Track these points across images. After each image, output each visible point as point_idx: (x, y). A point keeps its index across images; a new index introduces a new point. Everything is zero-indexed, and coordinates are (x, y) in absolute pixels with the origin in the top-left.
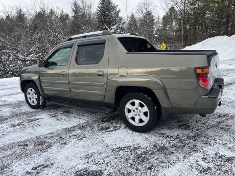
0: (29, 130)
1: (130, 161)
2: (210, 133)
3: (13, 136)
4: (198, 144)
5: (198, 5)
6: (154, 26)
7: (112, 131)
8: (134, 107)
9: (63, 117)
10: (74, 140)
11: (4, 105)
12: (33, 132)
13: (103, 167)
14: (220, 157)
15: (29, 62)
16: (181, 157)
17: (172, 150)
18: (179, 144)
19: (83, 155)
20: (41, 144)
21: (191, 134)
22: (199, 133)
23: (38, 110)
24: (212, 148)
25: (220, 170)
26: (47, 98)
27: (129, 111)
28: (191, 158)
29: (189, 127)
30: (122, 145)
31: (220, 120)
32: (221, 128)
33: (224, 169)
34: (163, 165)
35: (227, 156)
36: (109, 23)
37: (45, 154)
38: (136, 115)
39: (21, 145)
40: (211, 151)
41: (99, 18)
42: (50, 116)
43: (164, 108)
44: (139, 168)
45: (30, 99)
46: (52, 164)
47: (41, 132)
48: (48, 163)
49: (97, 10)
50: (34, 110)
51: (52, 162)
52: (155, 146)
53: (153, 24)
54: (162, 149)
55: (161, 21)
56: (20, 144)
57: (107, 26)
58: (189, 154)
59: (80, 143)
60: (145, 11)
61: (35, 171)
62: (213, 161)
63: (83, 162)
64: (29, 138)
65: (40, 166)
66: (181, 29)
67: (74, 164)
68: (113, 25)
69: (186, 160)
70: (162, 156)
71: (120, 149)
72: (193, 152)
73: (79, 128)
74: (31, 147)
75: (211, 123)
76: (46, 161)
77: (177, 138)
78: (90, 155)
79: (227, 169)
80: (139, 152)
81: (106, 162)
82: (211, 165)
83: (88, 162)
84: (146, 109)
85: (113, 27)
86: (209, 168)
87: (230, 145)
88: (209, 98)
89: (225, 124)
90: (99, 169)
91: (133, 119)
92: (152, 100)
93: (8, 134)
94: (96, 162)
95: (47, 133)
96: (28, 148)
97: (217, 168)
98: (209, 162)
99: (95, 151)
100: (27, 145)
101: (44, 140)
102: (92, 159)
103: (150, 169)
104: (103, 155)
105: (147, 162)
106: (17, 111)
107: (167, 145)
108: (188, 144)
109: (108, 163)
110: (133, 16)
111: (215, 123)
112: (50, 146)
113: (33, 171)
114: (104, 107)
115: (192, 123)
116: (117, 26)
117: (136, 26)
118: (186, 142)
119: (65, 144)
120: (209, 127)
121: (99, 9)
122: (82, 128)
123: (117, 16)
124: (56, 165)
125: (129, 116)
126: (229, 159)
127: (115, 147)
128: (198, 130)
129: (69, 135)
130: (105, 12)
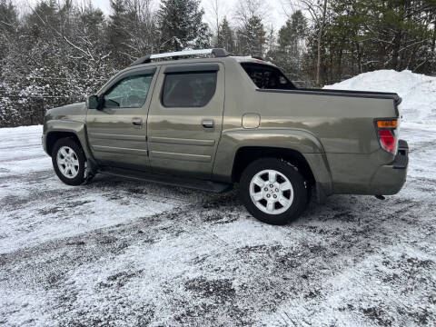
0: (77, 220)
1: (271, 267)
2: (387, 226)
3: (50, 228)
4: (372, 242)
5: (348, 11)
6: (264, 46)
7: (227, 222)
8: (267, 183)
9: (132, 200)
10: (165, 236)
11: (9, 177)
12: (84, 222)
13: (229, 276)
14: (409, 261)
15: (24, 100)
16: (350, 260)
17: (334, 250)
18: (342, 243)
19: (188, 258)
20: (109, 241)
21: (359, 229)
22: (370, 227)
23: (80, 187)
24: (394, 248)
25: (414, 278)
26: (99, 165)
27: (257, 189)
28: (366, 262)
29: (353, 217)
30: (250, 244)
31: (398, 208)
32: (403, 220)
33: (418, 276)
34: (325, 271)
35: (420, 259)
36: (183, 35)
37: (122, 257)
38: (268, 196)
39: (73, 244)
40: (394, 252)
41: (164, 23)
42: (107, 198)
43: (320, 184)
44: (288, 276)
45: (64, 166)
46: (140, 272)
47: (101, 224)
48: (133, 271)
49: (161, 7)
50: (73, 187)
51: (140, 269)
52: (305, 245)
53: (262, 41)
54: (317, 249)
55: (276, 35)
56: (70, 242)
57: (178, 40)
58: (362, 255)
59: (178, 240)
60: (249, 16)
61: (116, 282)
62: (399, 265)
63: (193, 267)
64: (83, 232)
65: (121, 274)
66: (316, 53)
67: (177, 271)
68: (191, 39)
69: (359, 265)
70: (320, 259)
71: (249, 249)
72: (366, 254)
73: (168, 217)
74: (93, 246)
75: (387, 212)
76: (128, 267)
77: (337, 234)
78: (200, 258)
79: (424, 277)
80: (282, 254)
81: (232, 268)
82: (398, 272)
83: (201, 269)
84: (287, 185)
85: (191, 42)
86: (395, 276)
87: (423, 244)
88: (395, 168)
89: (408, 213)
90: (223, 278)
91: (264, 202)
92: (300, 171)
93: (39, 225)
94: (215, 268)
95: (112, 225)
96: (87, 247)
97: (408, 275)
98: (394, 268)
99: (208, 252)
100: (83, 243)
101: (112, 235)
102: (206, 263)
103: (305, 277)
104: (224, 258)
105: (299, 268)
106: (40, 187)
107: (324, 244)
108: (356, 242)
109: (235, 270)
110: (225, 24)
111: (392, 213)
112: (125, 245)
113: (111, 282)
114: (210, 183)
115: (355, 211)
116: (198, 41)
117: (231, 42)
118: (353, 240)
119: (151, 241)
120: (384, 218)
121: (165, 6)
122: (173, 217)
123: (198, 21)
124: (148, 273)
125: (256, 197)
126: (425, 263)
127: (239, 246)
128: (367, 222)
129: (153, 227)
130: (175, 12)
